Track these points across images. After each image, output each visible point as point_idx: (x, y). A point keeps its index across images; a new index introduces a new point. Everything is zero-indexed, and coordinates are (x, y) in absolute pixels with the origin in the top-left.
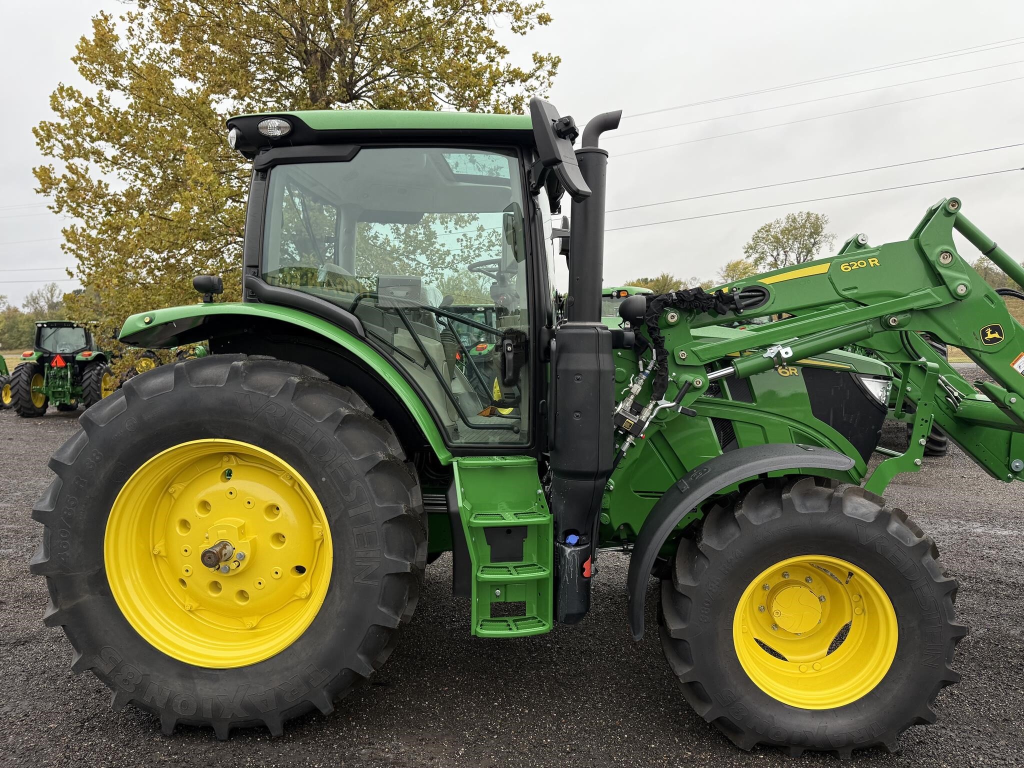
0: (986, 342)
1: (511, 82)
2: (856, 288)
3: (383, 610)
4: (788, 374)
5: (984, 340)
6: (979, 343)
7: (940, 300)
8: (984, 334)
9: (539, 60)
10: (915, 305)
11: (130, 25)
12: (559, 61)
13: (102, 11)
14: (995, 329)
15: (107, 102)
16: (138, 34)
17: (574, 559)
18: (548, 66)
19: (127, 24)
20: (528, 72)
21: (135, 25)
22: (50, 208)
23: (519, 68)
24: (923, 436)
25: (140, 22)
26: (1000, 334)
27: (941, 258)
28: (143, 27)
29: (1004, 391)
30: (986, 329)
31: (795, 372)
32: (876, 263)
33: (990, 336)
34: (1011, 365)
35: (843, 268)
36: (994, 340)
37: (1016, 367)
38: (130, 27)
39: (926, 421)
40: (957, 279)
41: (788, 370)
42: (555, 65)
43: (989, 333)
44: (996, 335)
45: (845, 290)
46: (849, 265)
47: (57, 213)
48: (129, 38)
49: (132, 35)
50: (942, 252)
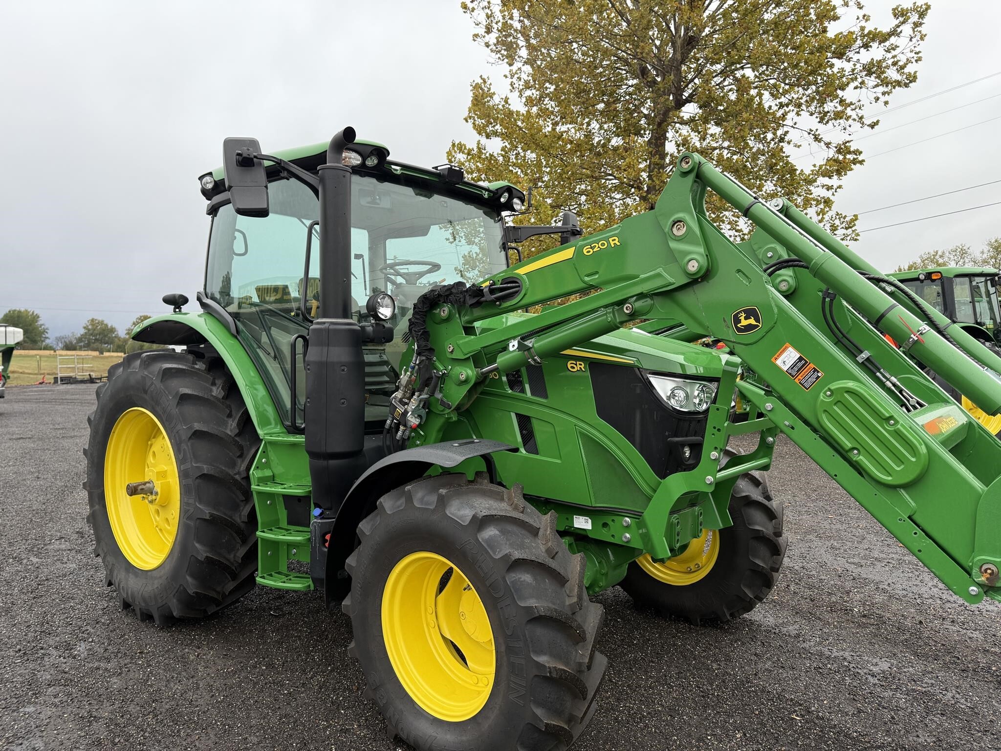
0: (739, 330)
1: (866, 46)
2: (597, 273)
3: (197, 545)
4: (575, 370)
5: (737, 327)
6: (730, 331)
7: (672, 280)
8: (737, 320)
9: (900, 14)
10: (645, 288)
11: (511, 80)
12: (928, 7)
13: (481, 76)
14: (750, 313)
15: (485, 149)
16: (517, 86)
17: (315, 530)
18: (914, 18)
19: (509, 80)
20: (889, 31)
21: (514, 80)
22: (447, 239)
23: (876, 29)
24: (716, 448)
25: (518, 76)
26: (757, 320)
27: (675, 229)
28: (520, 80)
29: (760, 395)
30: (738, 313)
31: (582, 367)
32: (616, 242)
33: (744, 323)
34: (773, 359)
35: (585, 252)
36: (750, 327)
37: (779, 362)
38: (512, 82)
39: (719, 430)
40: (690, 253)
41: (576, 365)
42: (922, 15)
43: (742, 318)
44: (752, 321)
45: (588, 276)
46: (591, 248)
47: (451, 243)
48: (512, 91)
49: (513, 88)
50: (675, 223)
